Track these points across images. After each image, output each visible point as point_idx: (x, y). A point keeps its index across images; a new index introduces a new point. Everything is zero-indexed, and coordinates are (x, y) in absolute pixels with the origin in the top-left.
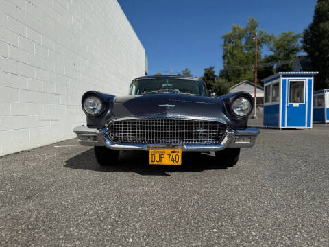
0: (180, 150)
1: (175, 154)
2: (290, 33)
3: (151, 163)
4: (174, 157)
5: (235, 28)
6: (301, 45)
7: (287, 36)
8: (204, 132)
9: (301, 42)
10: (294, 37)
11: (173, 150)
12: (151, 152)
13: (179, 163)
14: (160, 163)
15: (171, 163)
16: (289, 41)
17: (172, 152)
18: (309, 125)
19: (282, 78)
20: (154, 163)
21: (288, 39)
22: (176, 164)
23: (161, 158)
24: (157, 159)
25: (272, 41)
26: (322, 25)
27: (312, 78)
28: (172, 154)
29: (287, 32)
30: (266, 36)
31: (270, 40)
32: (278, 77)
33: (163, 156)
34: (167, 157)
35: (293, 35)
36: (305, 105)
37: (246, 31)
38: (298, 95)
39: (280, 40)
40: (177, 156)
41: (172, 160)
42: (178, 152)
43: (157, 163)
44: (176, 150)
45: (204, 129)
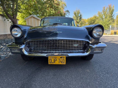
0: (65, 57)
1: (62, 59)
3: (49, 63)
4: (62, 60)
11: (61, 57)
12: (49, 57)
13: (65, 63)
15: (60, 63)
17: (61, 58)
20: (51, 64)
22: (63, 64)
23: (55, 61)
24: (53, 61)
28: (60, 59)
33: (56, 60)
34: (58, 60)
40: (63, 60)
41: (61, 62)
42: (64, 58)
43: (53, 64)
44: (63, 57)
45: (77, 44)
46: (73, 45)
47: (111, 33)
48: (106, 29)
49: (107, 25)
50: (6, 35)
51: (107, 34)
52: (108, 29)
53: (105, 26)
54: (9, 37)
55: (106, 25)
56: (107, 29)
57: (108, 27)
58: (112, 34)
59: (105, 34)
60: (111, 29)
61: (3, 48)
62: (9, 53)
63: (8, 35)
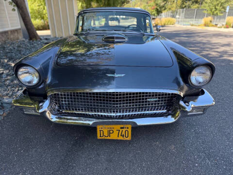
0: (130, 126)
1: (124, 130)
3: (99, 137)
4: (124, 133)
8: (156, 101)
11: (122, 126)
12: (99, 128)
13: (129, 138)
14: (108, 138)
15: (121, 138)
17: (121, 128)
20: (103, 138)
22: (125, 139)
23: (109, 134)
24: (106, 134)
28: (121, 130)
33: (111, 132)
34: (116, 133)
40: (127, 132)
41: (121, 136)
42: (128, 128)
43: (106, 138)
44: (126, 126)
45: (155, 98)
46: (146, 99)
47: (226, 24)
48: (217, 13)
49: (220, 5)
50: (6, 32)
51: (218, 26)
52: (221, 15)
53: (217, 7)
54: (12, 37)
55: (218, 5)
56: (219, 14)
57: (223, 10)
58: (227, 27)
59: (214, 24)
60: (227, 14)
61: (3, 73)
62: (18, 90)
63: (9, 33)
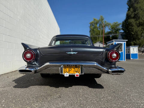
2: (117, 23)
5: (95, 20)
6: (121, 27)
7: (115, 23)
9: (121, 26)
10: (118, 25)
16: (116, 26)
18: (124, 60)
19: (114, 42)
21: (116, 25)
25: (110, 25)
26: (129, 20)
27: (125, 42)
29: (116, 22)
30: (107, 23)
31: (109, 25)
32: (113, 42)
35: (118, 23)
36: (123, 52)
37: (99, 21)
38: (120, 49)
39: (113, 25)
